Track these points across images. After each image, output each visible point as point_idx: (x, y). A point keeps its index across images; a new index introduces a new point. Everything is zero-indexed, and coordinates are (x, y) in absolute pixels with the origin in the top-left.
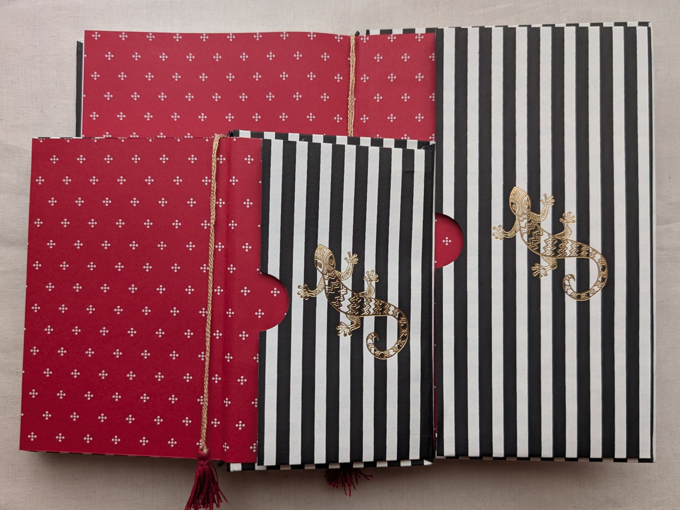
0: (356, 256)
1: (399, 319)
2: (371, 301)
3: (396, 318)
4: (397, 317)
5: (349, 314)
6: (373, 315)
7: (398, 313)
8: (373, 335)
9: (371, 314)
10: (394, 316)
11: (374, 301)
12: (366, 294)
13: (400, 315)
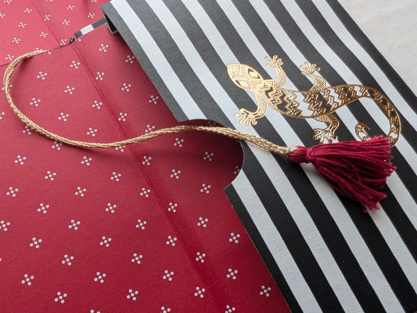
0: (275, 57)
1: (372, 97)
2: (330, 91)
3: (368, 97)
4: (368, 95)
5: (316, 116)
6: (342, 105)
7: (366, 91)
8: (360, 126)
9: (340, 104)
10: (366, 96)
11: (332, 91)
12: (318, 87)
13: (371, 92)
